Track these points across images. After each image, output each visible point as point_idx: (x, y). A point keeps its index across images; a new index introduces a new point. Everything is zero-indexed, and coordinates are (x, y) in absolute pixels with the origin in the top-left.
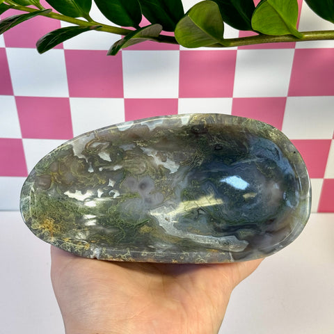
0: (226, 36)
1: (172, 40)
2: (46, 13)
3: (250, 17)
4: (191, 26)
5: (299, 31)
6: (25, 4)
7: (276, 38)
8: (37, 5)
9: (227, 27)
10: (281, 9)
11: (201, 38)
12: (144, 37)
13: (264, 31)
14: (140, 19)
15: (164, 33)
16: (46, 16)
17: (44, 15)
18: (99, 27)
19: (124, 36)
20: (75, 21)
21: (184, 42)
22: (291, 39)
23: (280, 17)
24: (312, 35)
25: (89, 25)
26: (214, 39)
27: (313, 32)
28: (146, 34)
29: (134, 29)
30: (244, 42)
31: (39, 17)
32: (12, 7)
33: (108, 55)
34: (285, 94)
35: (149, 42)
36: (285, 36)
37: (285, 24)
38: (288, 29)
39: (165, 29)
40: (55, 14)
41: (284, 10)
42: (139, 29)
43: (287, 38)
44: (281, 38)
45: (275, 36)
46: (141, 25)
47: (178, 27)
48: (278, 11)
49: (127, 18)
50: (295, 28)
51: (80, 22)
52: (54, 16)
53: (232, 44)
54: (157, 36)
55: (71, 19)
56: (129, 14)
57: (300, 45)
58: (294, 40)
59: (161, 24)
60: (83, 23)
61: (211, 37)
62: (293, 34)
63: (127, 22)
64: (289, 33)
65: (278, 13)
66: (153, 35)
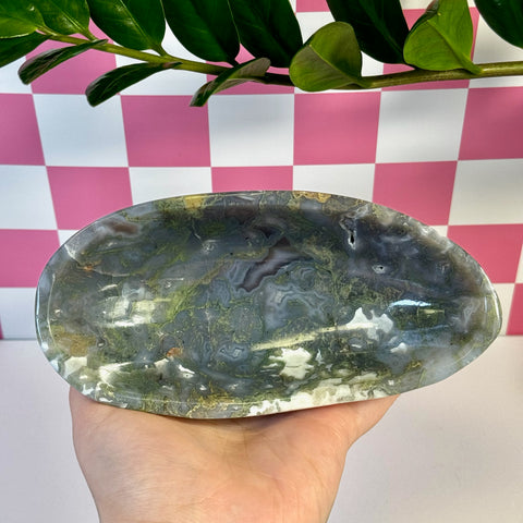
0: (365, 73)
1: (285, 81)
2: (100, 46)
3: (402, 45)
4: (314, 60)
5: (476, 61)
6: (67, 32)
7: (440, 75)
8: (86, 33)
9: (366, 58)
10: (448, 32)
11: (328, 76)
12: (243, 77)
13: (423, 65)
14: (237, 51)
15: (273, 70)
16: (100, 49)
17: (96, 48)
18: (178, 64)
19: (216, 77)
20: (141, 56)
21: (303, 84)
22: (462, 75)
23: (447, 44)
24: (493, 69)
25: (162, 60)
26: (347, 77)
27: (496, 65)
28: (248, 73)
29: (228, 66)
30: (393, 81)
31: (91, 52)
32: (49, 37)
33: (192, 105)
34: (455, 157)
35: (250, 83)
36: (455, 70)
37: (454, 54)
38: (459, 60)
39: (275, 64)
40: (113, 46)
41: (451, 32)
42: (237, 66)
43: (457, 74)
44: (447, 74)
45: (438, 72)
46: (239, 60)
47: (295, 62)
48: (444, 35)
49: (217, 50)
50: (469, 59)
51: (148, 57)
52: (110, 49)
53: (374, 84)
54: (262, 75)
55: (135, 53)
56: (220, 42)
57: (475, 83)
58: (468, 76)
59: (269, 58)
60: (152, 58)
61: (344, 74)
62: (466, 67)
63: (218, 55)
64: (459, 67)
65: (442, 38)
66: (257, 74)
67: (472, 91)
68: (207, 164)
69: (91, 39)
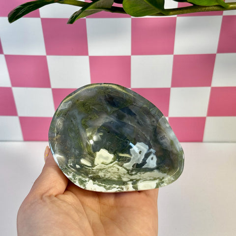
0: (166, 7)
1: (121, 10)
5: (226, 2)
7: (207, 8)
11: (147, 8)
12: (99, 8)
13: (197, 3)
15: (115, 5)
22: (219, 8)
24: (235, 5)
26: (157, 9)
28: (101, 6)
29: (91, 2)
30: (181, 11)
33: (68, 23)
35: (103, 12)
42: (94, 1)
43: (216, 8)
44: (211, 8)
45: (206, 7)
53: (171, 13)
54: (110, 7)
57: (226, 13)
58: (221, 9)
61: (153, 7)
62: (221, 4)
64: (217, 4)
66: (106, 7)
67: (224, 17)
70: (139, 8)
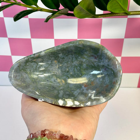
0: (97, 13)
1: (72, 15)
3: (107, 4)
4: (81, 10)
5: (129, 11)
6: (9, 0)
7: (118, 14)
8: (15, 0)
9: (97, 9)
10: (120, 2)
11: (86, 14)
12: (61, 14)
13: (113, 11)
14: (59, 6)
15: (70, 12)
16: (18, 5)
18: (41, 10)
20: (31, 7)
21: (78, 16)
22: (125, 14)
23: (120, 5)
24: (134, 13)
25: (37, 9)
26: (91, 14)
28: (62, 13)
29: (57, 10)
30: (105, 16)
31: (15, 6)
32: (3, 1)
33: (45, 22)
34: (123, 37)
35: (63, 16)
36: (123, 13)
37: (122, 8)
38: (124, 10)
39: (70, 10)
40: (22, 4)
41: (121, 2)
44: (120, 14)
45: (118, 13)
46: (60, 9)
47: (75, 10)
49: (53, 6)
50: (127, 10)
51: (33, 8)
52: (22, 5)
53: (99, 16)
54: (67, 13)
55: (29, 6)
56: (55, 4)
57: (129, 17)
59: (68, 8)
60: (34, 8)
61: (90, 14)
62: (126, 12)
63: (54, 7)
65: (119, 3)
66: (65, 13)
67: (129, 19)
68: (53, 38)
69: (16, 2)
70: (82, 14)
